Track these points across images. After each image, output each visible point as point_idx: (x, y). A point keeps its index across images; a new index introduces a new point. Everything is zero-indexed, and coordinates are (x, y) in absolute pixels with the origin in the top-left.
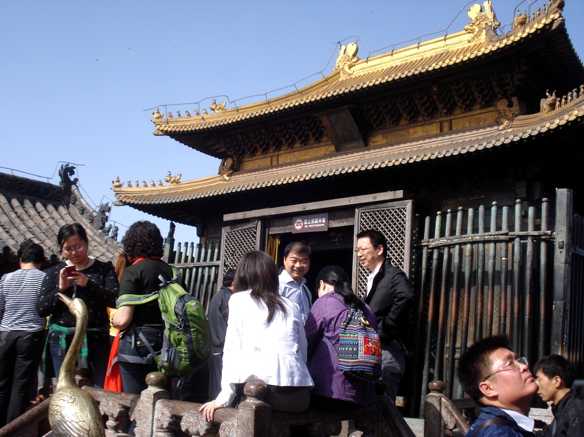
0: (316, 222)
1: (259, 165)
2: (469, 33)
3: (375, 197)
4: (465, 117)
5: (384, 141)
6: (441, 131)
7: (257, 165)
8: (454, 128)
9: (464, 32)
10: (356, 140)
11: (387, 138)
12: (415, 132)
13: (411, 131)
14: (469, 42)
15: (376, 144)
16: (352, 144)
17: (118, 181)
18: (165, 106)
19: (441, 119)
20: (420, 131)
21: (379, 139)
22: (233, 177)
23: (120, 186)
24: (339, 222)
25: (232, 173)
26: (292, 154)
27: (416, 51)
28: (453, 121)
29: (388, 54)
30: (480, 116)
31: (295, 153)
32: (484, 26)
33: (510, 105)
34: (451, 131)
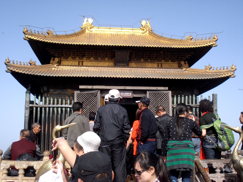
0: (127, 94)
1: (72, 64)
2: (142, 30)
3: (157, 88)
4: (167, 63)
5: (135, 66)
6: (158, 67)
7: (71, 63)
8: (163, 67)
9: (140, 29)
10: (124, 63)
11: (137, 65)
12: (148, 65)
13: (147, 64)
14: (143, 33)
15: (132, 66)
16: (122, 64)
17: (8, 60)
18: (29, 26)
19: (158, 62)
20: (150, 65)
21: (133, 64)
22: (59, 67)
23: (9, 62)
24: (137, 95)
25: (59, 65)
26: (91, 62)
27: (120, 30)
28: (162, 64)
29: (108, 28)
30: (172, 64)
31: (93, 62)
32: (148, 29)
33: (185, 64)
34: (162, 67)
